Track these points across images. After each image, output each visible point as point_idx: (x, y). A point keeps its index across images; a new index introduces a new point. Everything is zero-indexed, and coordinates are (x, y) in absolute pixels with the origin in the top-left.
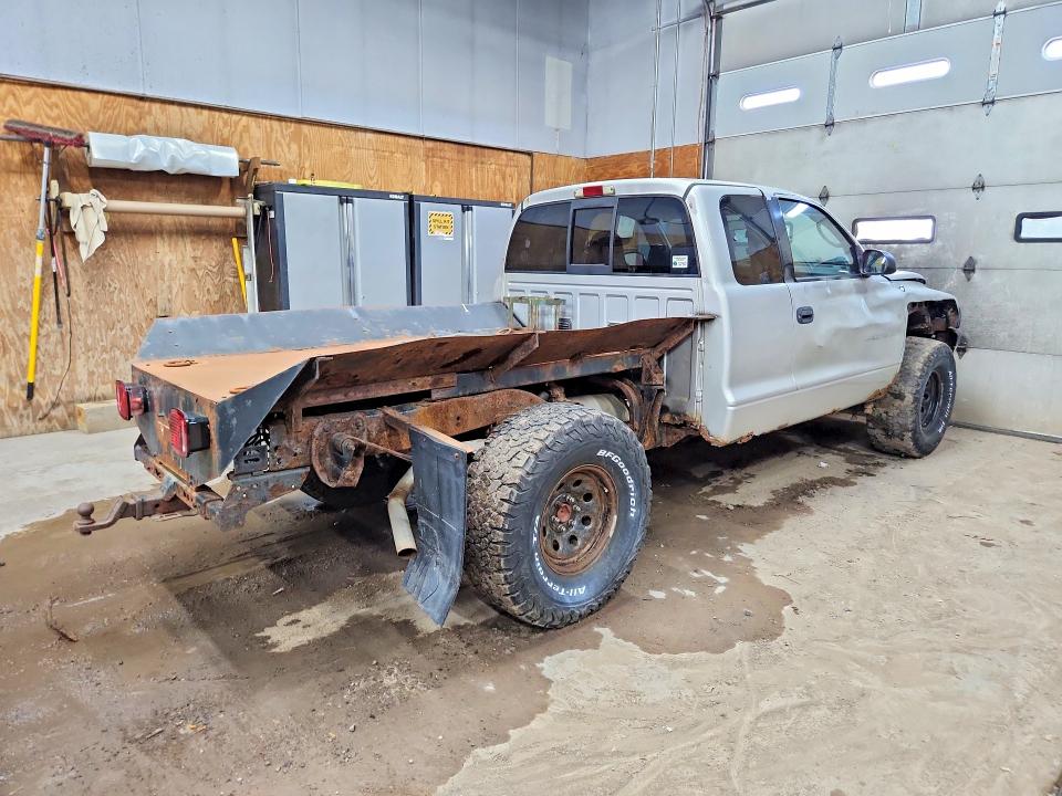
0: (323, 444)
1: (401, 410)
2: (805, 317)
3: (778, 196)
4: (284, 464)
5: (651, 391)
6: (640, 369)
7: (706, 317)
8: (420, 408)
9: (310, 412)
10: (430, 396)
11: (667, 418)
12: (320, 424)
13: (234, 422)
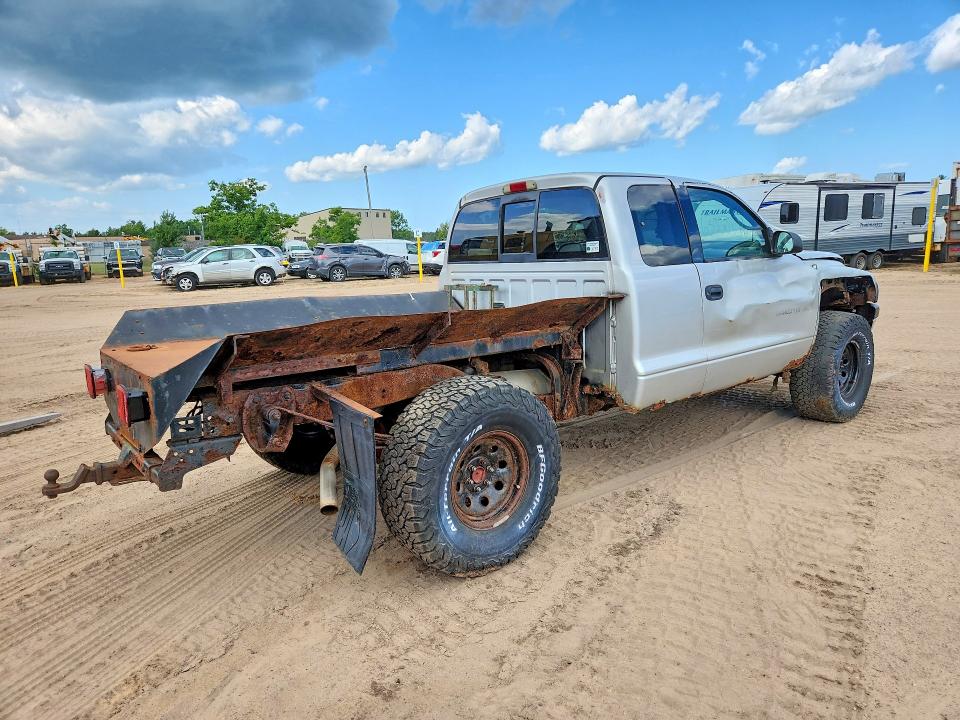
0: (254, 414)
1: (328, 383)
2: (715, 293)
3: (686, 185)
4: (217, 432)
5: (570, 365)
6: (560, 346)
7: (616, 296)
8: (347, 382)
9: (238, 386)
10: (355, 371)
11: (587, 389)
12: (251, 397)
13: (167, 395)
